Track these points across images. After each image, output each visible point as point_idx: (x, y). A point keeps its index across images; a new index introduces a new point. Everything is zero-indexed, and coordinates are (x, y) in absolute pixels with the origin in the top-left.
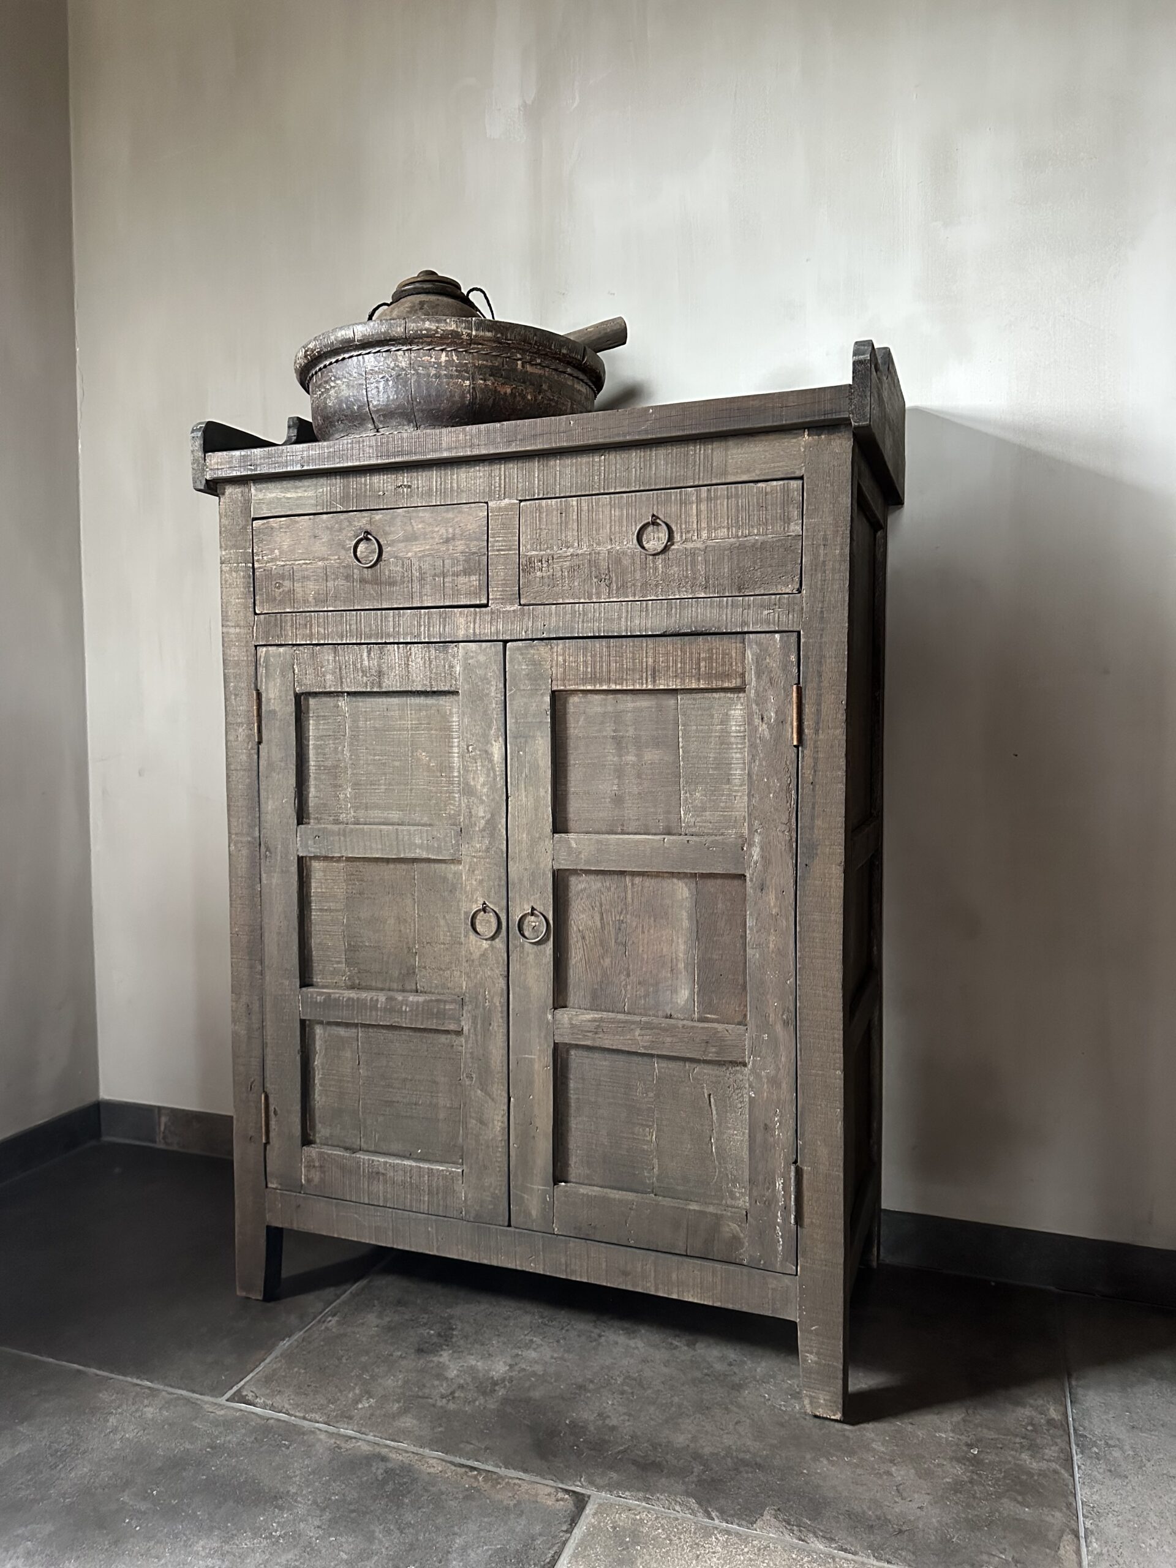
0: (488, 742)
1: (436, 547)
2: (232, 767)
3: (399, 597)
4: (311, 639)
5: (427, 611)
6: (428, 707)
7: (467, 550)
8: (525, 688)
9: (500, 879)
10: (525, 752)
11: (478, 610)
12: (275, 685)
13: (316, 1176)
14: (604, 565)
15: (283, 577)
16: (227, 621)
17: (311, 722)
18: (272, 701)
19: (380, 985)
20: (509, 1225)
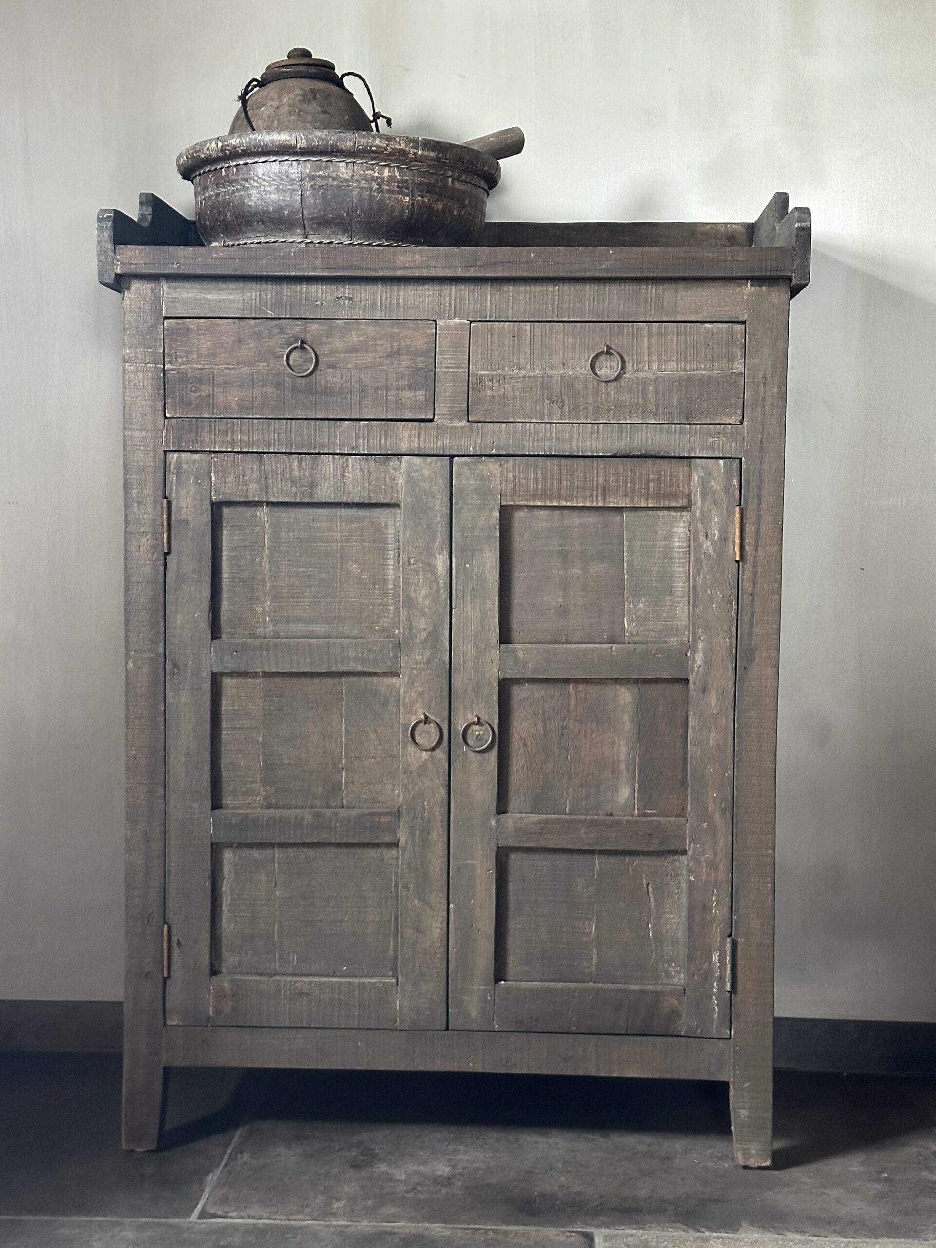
0: (431, 555)
1: (378, 360)
2: (133, 580)
3: (336, 408)
4: (233, 447)
5: (366, 423)
6: (360, 519)
7: (413, 365)
8: (473, 502)
9: (442, 690)
10: (471, 564)
11: (423, 424)
12: (188, 493)
13: (227, 1006)
14: (556, 388)
15: (200, 381)
16: (131, 424)
17: (225, 532)
18: (184, 510)
19: (300, 804)
20: (447, 1029)
